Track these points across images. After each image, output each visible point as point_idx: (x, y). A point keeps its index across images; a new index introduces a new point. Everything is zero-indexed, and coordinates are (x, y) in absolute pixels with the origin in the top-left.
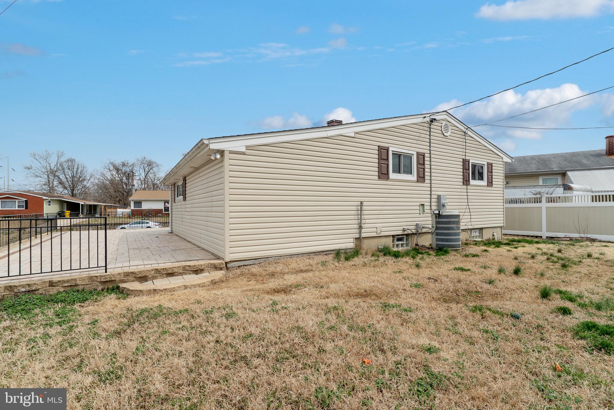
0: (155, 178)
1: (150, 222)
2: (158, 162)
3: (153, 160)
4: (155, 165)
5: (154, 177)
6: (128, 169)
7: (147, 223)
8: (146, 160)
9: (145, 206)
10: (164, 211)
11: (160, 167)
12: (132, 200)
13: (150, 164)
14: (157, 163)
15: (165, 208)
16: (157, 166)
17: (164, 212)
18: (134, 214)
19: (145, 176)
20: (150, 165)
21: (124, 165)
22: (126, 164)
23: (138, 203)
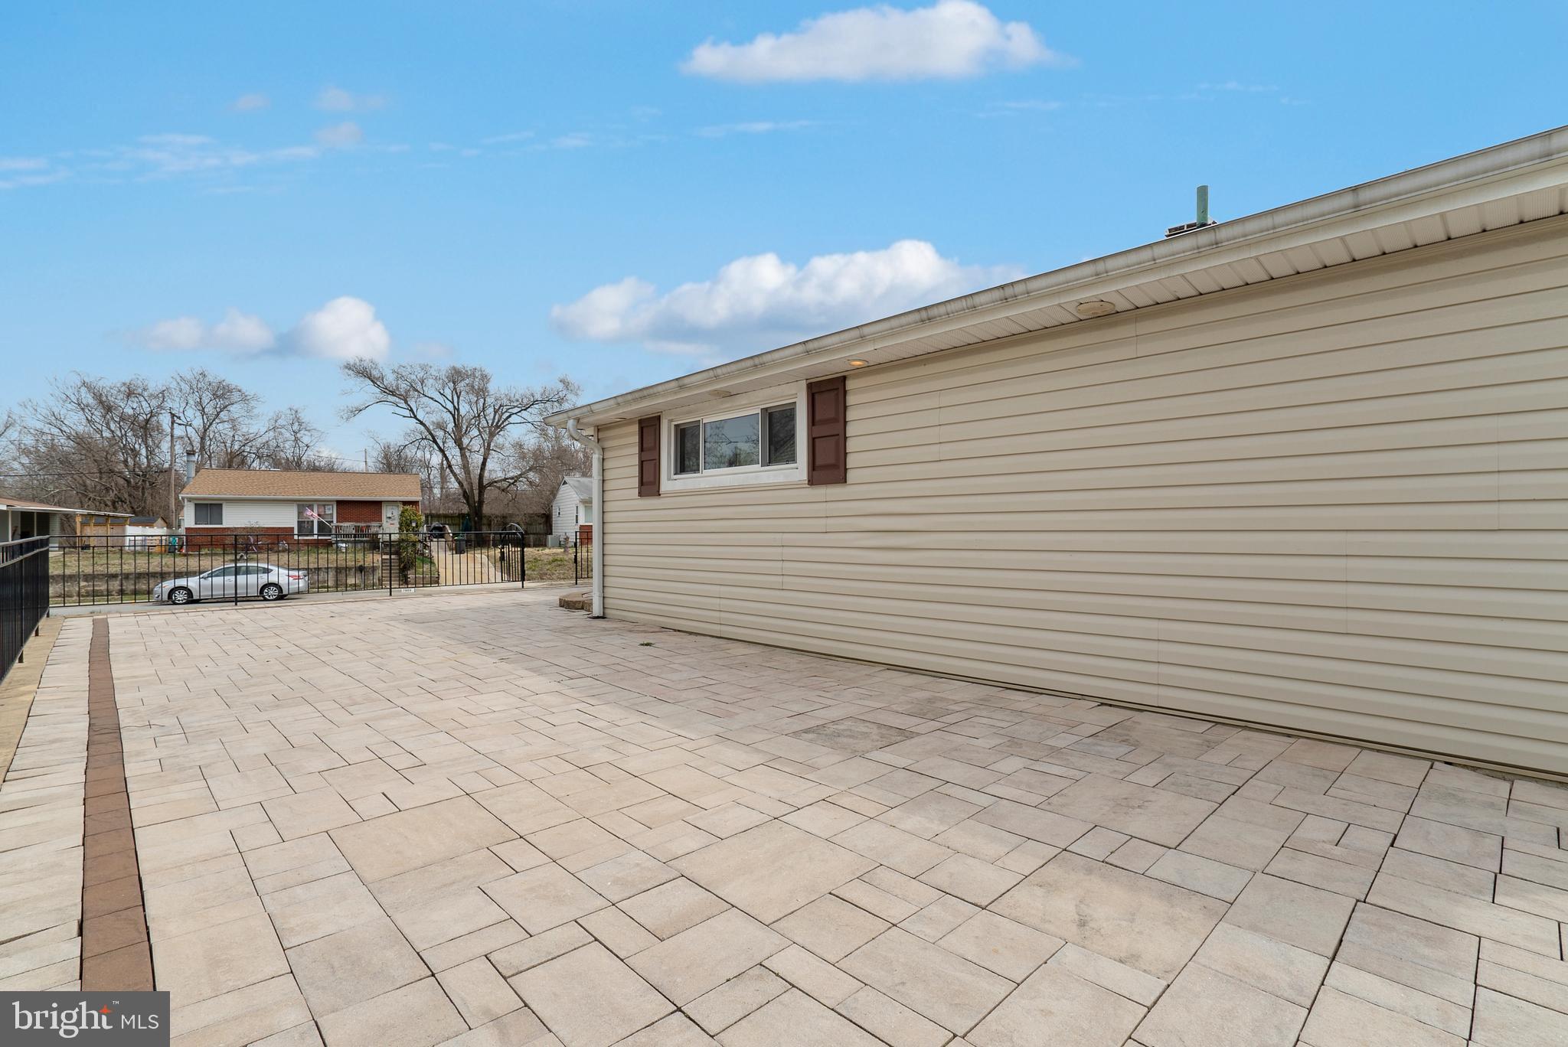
0: (236, 437)
1: (275, 569)
2: (248, 388)
3: (232, 380)
4: (236, 396)
5: (231, 434)
6: (144, 404)
7: (267, 571)
8: (207, 380)
9: (234, 519)
10: (296, 532)
11: (253, 403)
12: (190, 500)
13: (222, 393)
14: (244, 390)
15: (300, 523)
16: (245, 399)
17: (296, 537)
18: (193, 543)
19: (205, 431)
20: (222, 397)
21: (130, 394)
22: (140, 391)
23: (209, 509)
